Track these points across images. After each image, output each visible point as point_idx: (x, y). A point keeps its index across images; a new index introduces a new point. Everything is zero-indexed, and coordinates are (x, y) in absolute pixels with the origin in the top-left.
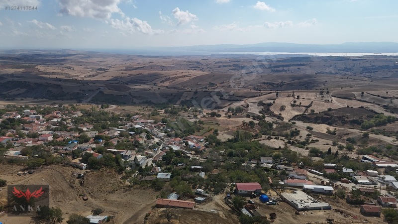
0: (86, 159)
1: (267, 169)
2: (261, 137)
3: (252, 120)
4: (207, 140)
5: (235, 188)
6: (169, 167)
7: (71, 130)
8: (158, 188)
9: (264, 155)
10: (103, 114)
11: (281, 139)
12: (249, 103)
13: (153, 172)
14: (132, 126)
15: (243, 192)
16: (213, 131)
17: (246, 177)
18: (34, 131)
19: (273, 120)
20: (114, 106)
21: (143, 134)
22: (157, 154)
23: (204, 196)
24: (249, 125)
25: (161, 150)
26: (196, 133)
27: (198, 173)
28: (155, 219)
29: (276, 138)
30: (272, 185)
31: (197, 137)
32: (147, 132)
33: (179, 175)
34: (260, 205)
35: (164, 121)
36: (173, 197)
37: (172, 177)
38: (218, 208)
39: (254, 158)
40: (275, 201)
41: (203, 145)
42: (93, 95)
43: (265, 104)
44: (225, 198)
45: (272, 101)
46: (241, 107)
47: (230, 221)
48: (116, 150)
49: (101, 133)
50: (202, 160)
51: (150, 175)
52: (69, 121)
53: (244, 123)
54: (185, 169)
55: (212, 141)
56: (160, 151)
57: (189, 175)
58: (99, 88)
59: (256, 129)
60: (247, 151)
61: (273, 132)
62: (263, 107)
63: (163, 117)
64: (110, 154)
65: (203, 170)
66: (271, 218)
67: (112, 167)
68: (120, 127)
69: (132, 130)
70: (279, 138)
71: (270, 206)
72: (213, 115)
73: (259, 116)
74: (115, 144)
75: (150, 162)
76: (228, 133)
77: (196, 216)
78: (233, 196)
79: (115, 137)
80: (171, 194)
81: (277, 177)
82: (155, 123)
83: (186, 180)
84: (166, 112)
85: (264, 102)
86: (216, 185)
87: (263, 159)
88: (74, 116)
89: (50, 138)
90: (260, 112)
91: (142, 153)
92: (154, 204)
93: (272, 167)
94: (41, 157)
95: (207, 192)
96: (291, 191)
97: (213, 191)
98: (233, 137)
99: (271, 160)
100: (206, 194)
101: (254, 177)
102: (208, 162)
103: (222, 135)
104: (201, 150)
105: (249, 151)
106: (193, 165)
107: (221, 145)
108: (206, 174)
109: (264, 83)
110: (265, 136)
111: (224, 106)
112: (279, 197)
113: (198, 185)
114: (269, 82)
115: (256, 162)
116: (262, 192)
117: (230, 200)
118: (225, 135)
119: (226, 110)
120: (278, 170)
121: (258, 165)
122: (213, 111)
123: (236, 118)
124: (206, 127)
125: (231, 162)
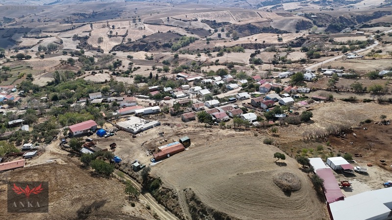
1: (98, 105)
2: (85, 73)
3: (71, 57)
4: (20, 88)
5: (68, 132)
9: (91, 92)
11: (106, 72)
12: (62, 39)
15: (78, 133)
16: (25, 76)
17: (78, 118)
19: (93, 54)
23: (34, 150)
24: (68, 63)
26: (3, 82)
27: (19, 128)
29: (100, 72)
30: (106, 119)
34: (98, 140)
38: (55, 156)
39: (82, 96)
40: (112, 132)
41: (17, 95)
43: (81, 38)
44: (60, 144)
45: (87, 34)
46: (54, 43)
47: (71, 164)
50: (21, 112)
53: (62, 62)
55: (28, 88)
57: (8, 133)
59: (78, 66)
60: (73, 91)
61: (96, 66)
62: (79, 41)
65: (25, 123)
66: (111, 149)
70: (103, 71)
71: (108, 138)
73: (77, 51)
76: (45, 76)
77: (30, 173)
78: (68, 140)
81: (109, 109)
83: (5, 139)
85: (79, 36)
86: (46, 134)
87: (91, 96)
90: (77, 48)
93: (103, 101)
95: (36, 145)
96: (125, 119)
97: (44, 142)
98: (53, 79)
99: (100, 95)
100: (36, 147)
101: (87, 115)
102: (29, 112)
103: (39, 79)
104: (15, 101)
105: (75, 90)
106: (11, 121)
107: (41, 91)
108: (30, 126)
109: (74, 14)
110: (89, 72)
111: (32, 45)
112: (115, 128)
113: (24, 140)
114: (80, 12)
115: (85, 100)
116: (98, 127)
117: (66, 145)
118: (43, 79)
119: (36, 49)
120: (109, 102)
121: (88, 103)
122: (19, 53)
123: (51, 57)
124: (14, 73)
125: (58, 107)
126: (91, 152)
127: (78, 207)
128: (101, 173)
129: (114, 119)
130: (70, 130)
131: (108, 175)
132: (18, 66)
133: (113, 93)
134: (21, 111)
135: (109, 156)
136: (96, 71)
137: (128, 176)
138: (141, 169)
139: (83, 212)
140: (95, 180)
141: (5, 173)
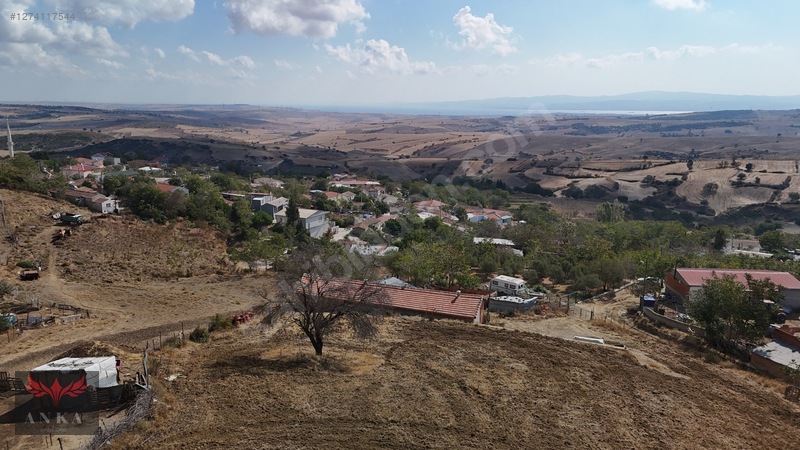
12: (619, 182)
42: (272, 168)
58: (285, 155)
85: (657, 179)
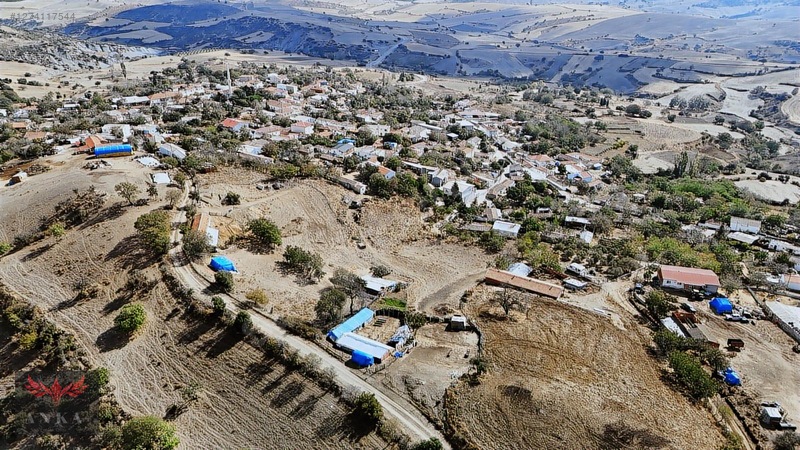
0: (366, 176)
1: (741, 247)
2: (743, 172)
3: (728, 131)
4: (609, 165)
5: (655, 274)
6: (519, 210)
7: (344, 118)
8: (492, 249)
9: (739, 214)
10: (402, 93)
11: (794, 183)
12: (727, 90)
13: (486, 216)
14: (453, 121)
15: (673, 284)
16: (625, 148)
17: (687, 256)
18: (283, 115)
19: (782, 136)
20: (424, 78)
21: (473, 139)
22: (497, 183)
23: (585, 279)
24: (717, 142)
25: (507, 176)
26: (587, 149)
27: (578, 232)
28: (479, 303)
29: (781, 179)
30: (746, 281)
31: (588, 158)
32: (482, 136)
33: (538, 230)
34: (708, 318)
35: (518, 116)
36: (520, 271)
37: (522, 231)
38: (611, 307)
39: (715, 217)
40: (747, 316)
41: (597, 176)
42: (388, 53)
43: (770, 95)
44: (630, 291)
45: (789, 90)
46: (705, 97)
47: (633, 336)
48: (419, 166)
49: (395, 129)
50: (591, 208)
51: (480, 222)
52: (341, 101)
53: (705, 137)
54: (550, 220)
55: (621, 171)
56: (503, 177)
57: (559, 233)
58: (399, 39)
59: (734, 154)
60: (700, 200)
61: (776, 163)
62: (761, 103)
63: (518, 109)
64: (409, 171)
65: (590, 228)
66: (729, 349)
67: (410, 195)
68: (431, 121)
69: (454, 130)
70: (788, 178)
71: (732, 323)
72: (633, 112)
73: (747, 122)
74: (420, 155)
75: (481, 196)
76: (660, 156)
77: (560, 314)
78: (648, 289)
79: (420, 141)
80: (517, 264)
81: (764, 265)
82: (500, 119)
83: (550, 241)
84: (526, 98)
85: (768, 90)
86: (615, 262)
87: (735, 222)
88: (350, 91)
89: (309, 131)
90: (752, 115)
91: (467, 177)
92: (482, 277)
93: (756, 243)
94: (294, 162)
95: (591, 272)
96: (793, 301)
97: (605, 273)
98: (672, 167)
99: (756, 226)
100: (589, 276)
101: (708, 258)
102: (604, 212)
103: (647, 159)
104: (590, 185)
105: (704, 200)
106: (570, 215)
107: (640, 181)
108: (595, 237)
109: (778, 43)
110: (754, 171)
111: (662, 93)
112: (759, 309)
113: (575, 256)
114: (793, 40)
115: (718, 227)
116: (720, 291)
117: (640, 296)
118: (653, 160)
119: (666, 102)
120: (771, 250)
121: (720, 233)
122: (634, 103)
123: (686, 122)
124: (611, 137)
125: (657, 220)
126: (680, 333)
127: (613, 419)
128: (683, 384)
129: (764, 291)
130: (660, 272)
131: (697, 396)
132: (621, 126)
133: (790, 232)
134: (592, 206)
135: (717, 362)
136: (770, 174)
137: (740, 424)
138: (781, 428)
139: (615, 433)
140: (664, 389)
141: (528, 294)
